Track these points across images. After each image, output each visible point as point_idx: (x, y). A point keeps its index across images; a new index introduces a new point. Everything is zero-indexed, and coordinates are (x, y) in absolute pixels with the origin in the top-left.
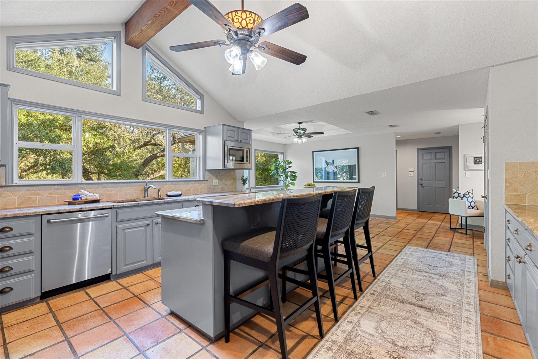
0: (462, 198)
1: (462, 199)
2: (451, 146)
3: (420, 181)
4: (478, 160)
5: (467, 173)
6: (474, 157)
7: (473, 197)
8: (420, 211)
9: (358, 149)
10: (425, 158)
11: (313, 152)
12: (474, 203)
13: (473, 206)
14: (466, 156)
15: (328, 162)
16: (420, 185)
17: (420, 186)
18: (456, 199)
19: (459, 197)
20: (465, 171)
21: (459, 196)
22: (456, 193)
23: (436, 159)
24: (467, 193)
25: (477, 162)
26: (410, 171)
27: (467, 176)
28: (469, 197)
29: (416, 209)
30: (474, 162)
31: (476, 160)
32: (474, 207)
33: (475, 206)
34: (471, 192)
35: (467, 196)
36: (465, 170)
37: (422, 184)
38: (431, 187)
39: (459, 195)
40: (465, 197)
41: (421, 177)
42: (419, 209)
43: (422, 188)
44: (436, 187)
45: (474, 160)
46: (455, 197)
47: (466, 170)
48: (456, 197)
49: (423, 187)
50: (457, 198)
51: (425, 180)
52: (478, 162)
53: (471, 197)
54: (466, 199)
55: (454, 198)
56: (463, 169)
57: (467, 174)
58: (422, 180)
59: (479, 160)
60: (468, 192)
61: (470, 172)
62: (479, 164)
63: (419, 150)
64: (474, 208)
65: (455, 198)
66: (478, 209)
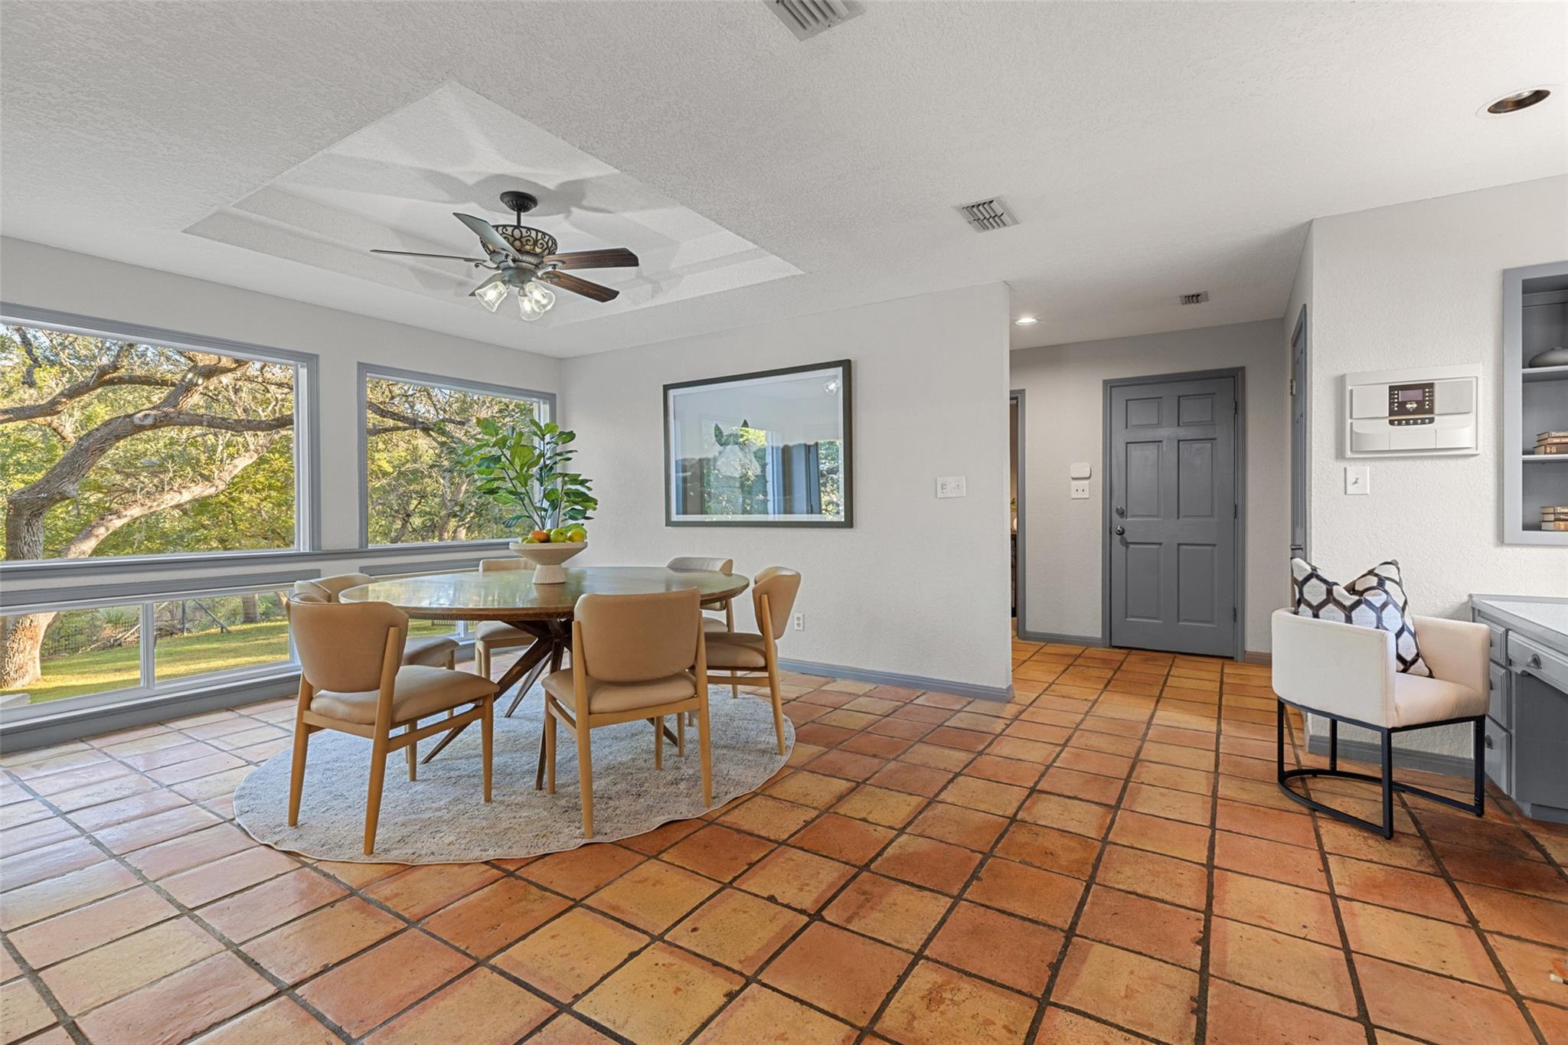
0: (1348, 611)
1: (1349, 620)
2: (1243, 369)
3: (1115, 516)
4: (1411, 402)
5: (1353, 470)
6: (1392, 389)
7: (1406, 603)
8: (1114, 643)
9: (847, 365)
10: (1133, 421)
11: (667, 388)
12: (1414, 635)
13: (1409, 658)
14: (1348, 381)
15: (726, 433)
16: (1115, 534)
17: (1116, 538)
18: (1316, 616)
19: (1331, 606)
20: (1343, 464)
21: (1330, 597)
22: (1314, 581)
23: (1179, 425)
24: (1374, 582)
25: (1408, 412)
26: (1074, 479)
27: (1351, 489)
28: (1384, 606)
29: (1100, 636)
30: (1392, 413)
31: (1402, 404)
32: (1414, 661)
33: (1418, 655)
34: (1390, 572)
35: (1377, 598)
36: (1340, 455)
37: (1122, 533)
38: (1160, 544)
39: (1329, 592)
40: (1363, 606)
41: (1118, 503)
42: (1110, 639)
43: (1124, 548)
44: (1179, 545)
45: (1391, 404)
46: (1309, 605)
47: (1349, 454)
48: (1315, 604)
49: (1126, 544)
50: (1321, 613)
51: (1133, 516)
52: (1415, 412)
53: (1396, 605)
54: (1373, 615)
55: (1303, 607)
56: (1331, 450)
57: (1351, 479)
58: (1122, 513)
59: (1420, 403)
60: (1371, 572)
61: (1368, 468)
62: (1415, 423)
63: (1110, 386)
64: (1412, 669)
65: (1310, 612)
66: (1431, 676)
